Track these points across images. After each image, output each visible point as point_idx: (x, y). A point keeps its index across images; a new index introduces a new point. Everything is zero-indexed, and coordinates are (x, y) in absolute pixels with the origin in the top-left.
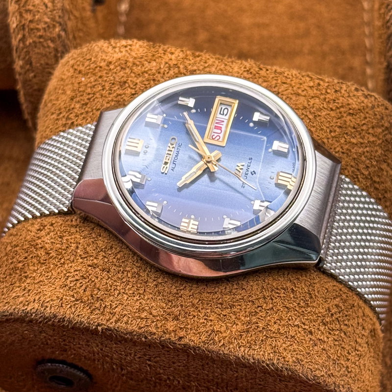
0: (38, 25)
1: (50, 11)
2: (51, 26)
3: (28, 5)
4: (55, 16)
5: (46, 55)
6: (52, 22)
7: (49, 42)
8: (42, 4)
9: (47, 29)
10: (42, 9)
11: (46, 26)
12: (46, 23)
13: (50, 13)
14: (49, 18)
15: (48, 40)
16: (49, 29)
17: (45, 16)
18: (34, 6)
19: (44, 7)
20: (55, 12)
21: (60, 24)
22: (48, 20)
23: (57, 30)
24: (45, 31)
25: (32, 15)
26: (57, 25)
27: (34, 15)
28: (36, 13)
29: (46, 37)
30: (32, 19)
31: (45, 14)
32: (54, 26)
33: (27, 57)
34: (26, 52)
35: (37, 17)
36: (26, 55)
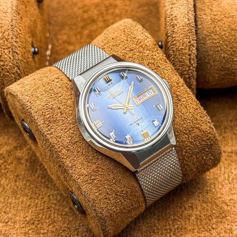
0: (6, 67)
1: (12, 60)
2: (13, 67)
3: (2, 58)
4: (14, 63)
5: (11, 80)
6: (13, 65)
7: (12, 74)
8: (8, 57)
9: (11, 69)
10: (8, 60)
11: (10, 67)
12: (10, 66)
13: (12, 61)
14: (11, 64)
15: (11, 74)
16: (12, 68)
17: (10, 63)
18: (4, 58)
19: (9, 59)
20: (14, 61)
21: (17, 66)
22: (11, 65)
23: (16, 69)
24: (10, 70)
25: (3, 62)
26: (16, 67)
27: (5, 63)
28: (5, 62)
29: (11, 72)
30: (3, 64)
31: (10, 62)
32: (14, 67)
33: (2, 82)
34: (2, 79)
35: (6, 63)
36: (1, 81)
